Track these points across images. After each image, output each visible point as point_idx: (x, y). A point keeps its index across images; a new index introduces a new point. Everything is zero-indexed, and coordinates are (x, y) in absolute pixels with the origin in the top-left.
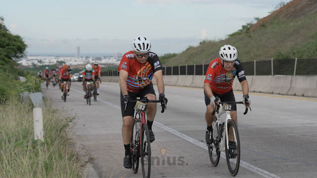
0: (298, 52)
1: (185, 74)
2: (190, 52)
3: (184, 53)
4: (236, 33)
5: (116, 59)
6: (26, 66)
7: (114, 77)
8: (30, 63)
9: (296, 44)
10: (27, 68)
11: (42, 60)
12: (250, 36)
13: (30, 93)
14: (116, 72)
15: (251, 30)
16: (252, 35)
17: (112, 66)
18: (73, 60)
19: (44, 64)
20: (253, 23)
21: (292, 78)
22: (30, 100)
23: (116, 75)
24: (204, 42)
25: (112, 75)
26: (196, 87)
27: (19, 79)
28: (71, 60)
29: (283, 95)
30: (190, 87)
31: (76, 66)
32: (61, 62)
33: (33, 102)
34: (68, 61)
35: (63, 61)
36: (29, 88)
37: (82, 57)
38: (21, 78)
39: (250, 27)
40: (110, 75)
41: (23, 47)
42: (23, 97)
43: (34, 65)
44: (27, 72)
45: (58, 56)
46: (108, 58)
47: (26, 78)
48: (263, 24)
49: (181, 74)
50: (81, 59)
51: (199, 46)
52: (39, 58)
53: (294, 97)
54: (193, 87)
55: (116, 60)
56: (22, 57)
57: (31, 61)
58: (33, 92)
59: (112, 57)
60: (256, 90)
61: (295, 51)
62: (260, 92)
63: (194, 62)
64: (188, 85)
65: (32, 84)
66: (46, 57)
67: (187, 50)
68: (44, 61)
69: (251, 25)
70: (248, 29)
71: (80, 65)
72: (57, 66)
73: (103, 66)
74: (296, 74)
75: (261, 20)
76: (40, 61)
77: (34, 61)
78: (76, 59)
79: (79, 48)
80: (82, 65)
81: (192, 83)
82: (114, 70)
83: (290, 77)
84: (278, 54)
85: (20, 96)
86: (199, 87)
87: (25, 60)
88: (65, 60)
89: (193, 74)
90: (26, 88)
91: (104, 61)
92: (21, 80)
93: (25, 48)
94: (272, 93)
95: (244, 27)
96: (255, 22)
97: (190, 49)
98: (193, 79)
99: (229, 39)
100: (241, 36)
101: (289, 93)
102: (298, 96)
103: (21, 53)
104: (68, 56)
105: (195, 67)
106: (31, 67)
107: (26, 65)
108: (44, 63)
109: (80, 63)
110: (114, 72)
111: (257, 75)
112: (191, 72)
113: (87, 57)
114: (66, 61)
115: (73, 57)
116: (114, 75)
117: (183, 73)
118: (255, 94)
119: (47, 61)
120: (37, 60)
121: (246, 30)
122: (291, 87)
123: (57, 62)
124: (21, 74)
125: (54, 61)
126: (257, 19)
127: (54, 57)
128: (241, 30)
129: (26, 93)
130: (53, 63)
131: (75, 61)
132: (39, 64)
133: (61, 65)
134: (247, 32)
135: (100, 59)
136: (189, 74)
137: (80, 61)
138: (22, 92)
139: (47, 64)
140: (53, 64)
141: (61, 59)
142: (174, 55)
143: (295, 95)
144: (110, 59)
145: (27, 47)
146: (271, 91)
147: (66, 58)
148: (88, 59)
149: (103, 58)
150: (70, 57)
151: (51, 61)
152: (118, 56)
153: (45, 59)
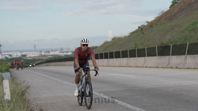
0: (173, 41)
1: (103, 58)
2: (106, 44)
3: (102, 45)
4: (135, 31)
7: (58, 63)
8: (4, 57)
9: (172, 36)
10: (2, 60)
11: (12, 55)
12: (143, 33)
13: (2, 73)
15: (144, 29)
16: (144, 32)
17: (57, 56)
18: (32, 53)
19: (13, 57)
20: (145, 25)
21: (169, 57)
24: (115, 38)
25: (56, 62)
26: (110, 66)
28: (30, 54)
29: (164, 68)
30: (106, 66)
31: (34, 57)
32: (25, 56)
37: (37, 52)
39: (143, 28)
40: (55, 62)
43: (6, 58)
45: (21, 52)
46: (54, 51)
48: (151, 25)
49: (100, 58)
50: (36, 52)
51: (112, 41)
52: (10, 53)
53: (171, 69)
54: (108, 66)
55: (59, 52)
60: (147, 66)
61: (172, 41)
62: (150, 67)
63: (108, 51)
64: (105, 65)
66: (14, 53)
67: (104, 43)
69: (144, 26)
70: (142, 29)
71: (36, 56)
72: (22, 58)
73: (51, 56)
74: (172, 55)
75: (150, 22)
76: (10, 56)
77: (6, 55)
78: (34, 53)
79: (35, 46)
80: (38, 56)
81: (108, 63)
83: (168, 57)
84: (161, 44)
86: (112, 66)
87: (0, 55)
88: (26, 54)
89: (108, 58)
91: (51, 53)
94: (158, 67)
95: (139, 27)
96: (146, 24)
97: (106, 43)
98: (108, 61)
99: (130, 35)
100: (137, 33)
101: (168, 67)
102: (174, 68)
104: (28, 51)
105: (109, 53)
106: (4, 59)
107: (1, 58)
110: (58, 59)
111: (147, 56)
112: (106, 57)
113: (41, 51)
114: (27, 54)
115: (31, 52)
116: (58, 61)
117: (101, 58)
118: (147, 68)
120: (8, 54)
121: (140, 29)
122: (169, 63)
123: (21, 55)
125: (19, 55)
126: (147, 22)
127: (19, 52)
128: (138, 30)
130: (19, 56)
131: (33, 54)
133: (24, 57)
134: (141, 31)
135: (49, 52)
136: (105, 58)
137: (36, 54)
139: (15, 57)
141: (24, 53)
142: (96, 47)
143: (172, 68)
144: (55, 52)
145: (1, 46)
146: (157, 66)
147: (27, 53)
148: (41, 52)
149: (51, 51)
150: (29, 51)
151: (17, 55)
152: (60, 50)
153: (14, 54)
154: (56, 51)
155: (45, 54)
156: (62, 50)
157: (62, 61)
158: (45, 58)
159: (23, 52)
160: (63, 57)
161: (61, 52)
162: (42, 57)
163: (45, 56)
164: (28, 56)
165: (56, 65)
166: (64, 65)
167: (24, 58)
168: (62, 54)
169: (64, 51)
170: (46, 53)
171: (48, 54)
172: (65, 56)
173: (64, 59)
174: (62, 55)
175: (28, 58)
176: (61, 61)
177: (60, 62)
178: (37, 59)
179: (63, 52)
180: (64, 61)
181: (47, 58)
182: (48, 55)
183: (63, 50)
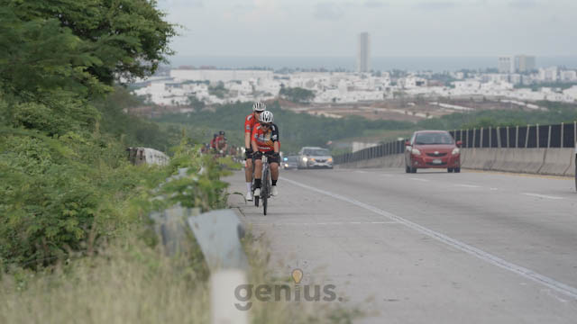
5: (509, 80)
6: (166, 107)
8: (180, 96)
10: (169, 114)
11: (226, 86)
13: (190, 214)
14: (512, 130)
17: (492, 108)
18: (342, 84)
19: (235, 100)
22: (193, 240)
23: (512, 145)
25: (495, 145)
27: (142, 158)
28: (334, 87)
31: (355, 106)
32: (302, 95)
33: (205, 246)
34: (324, 90)
35: (304, 87)
36: (185, 193)
37: (379, 74)
38: (149, 152)
40: (486, 145)
41: (158, 34)
42: (163, 227)
43: (195, 103)
44: (171, 130)
45: (285, 71)
46: (477, 78)
47: (171, 154)
50: (372, 79)
52: (215, 77)
55: (510, 86)
56: (153, 70)
57: (186, 89)
58: (203, 211)
59: (495, 71)
65: (195, 179)
66: (239, 75)
68: (235, 87)
71: (367, 104)
76: (218, 90)
77: (196, 88)
79: (364, 38)
80: (378, 104)
82: (506, 123)
85: (152, 223)
87: (162, 85)
88: (311, 83)
90: (174, 194)
91: (461, 89)
92: (148, 160)
93: (164, 40)
103: (152, 56)
104: (322, 70)
106: (185, 111)
107: (167, 102)
108: (235, 93)
109: (368, 96)
110: (503, 131)
113: (397, 74)
114: (315, 88)
115: (343, 74)
116: (504, 145)
119: (245, 87)
120: (207, 82)
123: (283, 91)
124: (148, 137)
125: (272, 87)
129: (175, 214)
130: (269, 95)
131: (350, 89)
132: (214, 99)
133: (295, 102)
135: (446, 80)
137: (368, 90)
138: (159, 207)
139: (243, 99)
140: (266, 99)
141: (295, 82)
144: (485, 81)
145: (174, 34)
147: (317, 78)
148: (399, 80)
149: (460, 75)
150: (331, 72)
151: (257, 88)
152: (517, 72)
153: (239, 82)
154: (493, 76)
155: (424, 90)
156: (526, 73)
157: (532, 145)
158: (422, 115)
159: (291, 71)
160: (534, 112)
161: (519, 86)
162: (402, 112)
163: (421, 101)
164: (318, 100)
165: (489, 168)
166: (540, 171)
167: (298, 110)
168: (527, 94)
169: (541, 77)
170: (429, 85)
171: (440, 91)
172: (544, 109)
173: (544, 129)
174: (527, 102)
175: (319, 113)
176: (521, 145)
177: (517, 150)
178: (373, 118)
179: (535, 87)
180: (543, 145)
181: (430, 117)
182: (442, 100)
183: (536, 72)
